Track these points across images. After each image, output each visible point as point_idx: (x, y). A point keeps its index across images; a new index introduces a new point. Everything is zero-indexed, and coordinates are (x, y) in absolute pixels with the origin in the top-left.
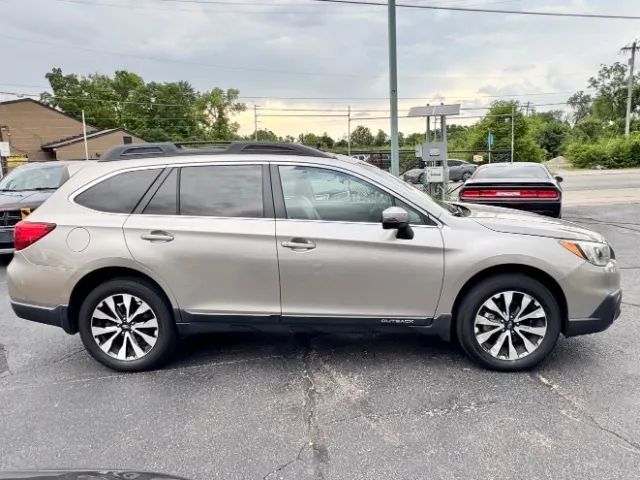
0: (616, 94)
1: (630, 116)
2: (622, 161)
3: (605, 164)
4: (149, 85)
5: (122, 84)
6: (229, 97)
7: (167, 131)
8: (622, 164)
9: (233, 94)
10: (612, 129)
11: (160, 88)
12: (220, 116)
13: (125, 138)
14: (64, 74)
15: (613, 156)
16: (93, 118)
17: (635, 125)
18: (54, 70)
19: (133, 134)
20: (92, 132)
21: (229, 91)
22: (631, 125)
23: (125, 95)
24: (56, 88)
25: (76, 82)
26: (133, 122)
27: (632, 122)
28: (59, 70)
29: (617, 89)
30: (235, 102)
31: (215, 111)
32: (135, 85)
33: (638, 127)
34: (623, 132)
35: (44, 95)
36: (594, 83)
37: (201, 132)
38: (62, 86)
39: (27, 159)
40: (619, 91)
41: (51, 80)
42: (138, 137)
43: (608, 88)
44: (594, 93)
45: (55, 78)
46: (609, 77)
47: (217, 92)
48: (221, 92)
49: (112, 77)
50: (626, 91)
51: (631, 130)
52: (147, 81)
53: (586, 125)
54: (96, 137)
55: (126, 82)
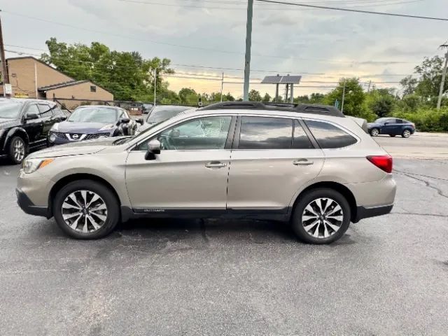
0: (433, 79)
1: (442, 95)
2: (432, 127)
3: (419, 128)
4: (112, 53)
5: (95, 51)
6: (164, 64)
7: (121, 85)
8: (433, 129)
9: (166, 62)
10: (428, 103)
11: (119, 55)
12: (157, 77)
13: (91, 87)
14: (58, 43)
15: (426, 122)
16: (74, 73)
17: (444, 102)
18: (51, 39)
19: (98, 85)
20: (71, 82)
21: (164, 60)
22: (442, 101)
23: (97, 58)
24: (52, 51)
25: (65, 48)
26: (100, 77)
27: (443, 100)
28: (55, 39)
29: (435, 75)
30: (167, 68)
31: (154, 73)
32: (103, 52)
33: (446, 103)
34: (435, 106)
35: (44, 56)
36: (419, 70)
37: (144, 87)
38: (56, 50)
39: (27, 97)
40: (436, 77)
41: (49, 46)
42: (101, 87)
43: (429, 74)
44: (418, 77)
45: (52, 44)
46: (430, 65)
47: (156, 61)
48: (159, 60)
49: (89, 46)
50: (441, 77)
51: (441, 105)
52: (112, 50)
53: (409, 99)
54: (73, 85)
55: (98, 50)
